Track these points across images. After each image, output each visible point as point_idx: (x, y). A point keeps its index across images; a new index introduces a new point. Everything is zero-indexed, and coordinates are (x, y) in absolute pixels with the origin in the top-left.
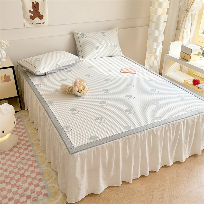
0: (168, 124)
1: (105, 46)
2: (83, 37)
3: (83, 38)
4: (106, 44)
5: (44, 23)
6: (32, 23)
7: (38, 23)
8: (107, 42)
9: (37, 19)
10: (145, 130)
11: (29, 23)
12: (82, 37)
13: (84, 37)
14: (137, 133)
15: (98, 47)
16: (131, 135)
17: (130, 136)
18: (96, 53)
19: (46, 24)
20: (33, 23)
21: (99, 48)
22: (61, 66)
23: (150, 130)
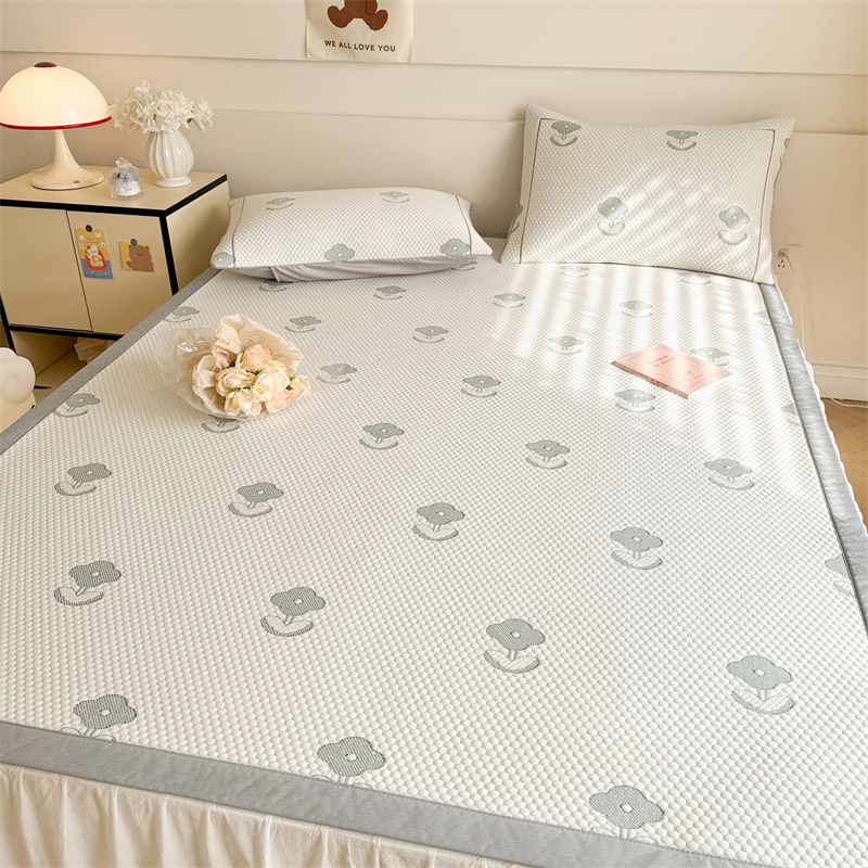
0: (366, 839)
1: (661, 202)
2: (557, 139)
3: (556, 143)
4: (669, 194)
5: (387, 48)
6: (337, 44)
7: (361, 47)
8: (686, 183)
9: (358, 26)
10: (167, 797)
11: (327, 43)
12: (552, 139)
13: (561, 142)
14: (101, 788)
15: (616, 202)
16: (56, 777)
17: (45, 775)
18: (595, 232)
19: (400, 55)
20: (341, 45)
21: (621, 209)
22: (356, 258)
23: (203, 815)
